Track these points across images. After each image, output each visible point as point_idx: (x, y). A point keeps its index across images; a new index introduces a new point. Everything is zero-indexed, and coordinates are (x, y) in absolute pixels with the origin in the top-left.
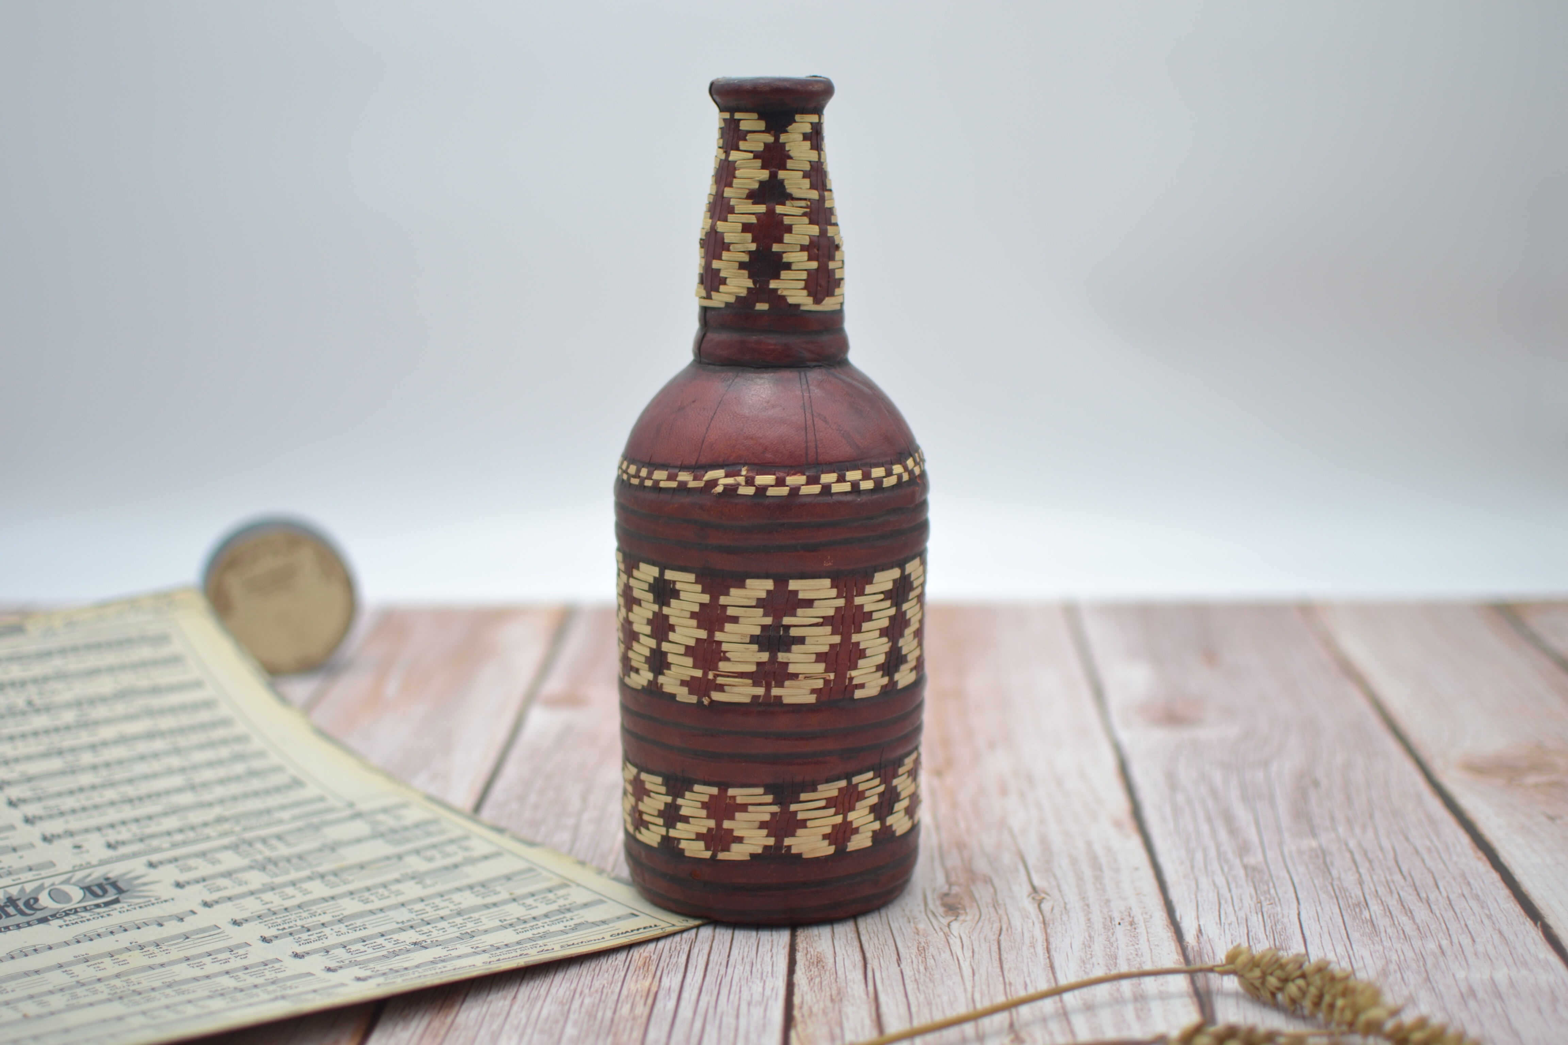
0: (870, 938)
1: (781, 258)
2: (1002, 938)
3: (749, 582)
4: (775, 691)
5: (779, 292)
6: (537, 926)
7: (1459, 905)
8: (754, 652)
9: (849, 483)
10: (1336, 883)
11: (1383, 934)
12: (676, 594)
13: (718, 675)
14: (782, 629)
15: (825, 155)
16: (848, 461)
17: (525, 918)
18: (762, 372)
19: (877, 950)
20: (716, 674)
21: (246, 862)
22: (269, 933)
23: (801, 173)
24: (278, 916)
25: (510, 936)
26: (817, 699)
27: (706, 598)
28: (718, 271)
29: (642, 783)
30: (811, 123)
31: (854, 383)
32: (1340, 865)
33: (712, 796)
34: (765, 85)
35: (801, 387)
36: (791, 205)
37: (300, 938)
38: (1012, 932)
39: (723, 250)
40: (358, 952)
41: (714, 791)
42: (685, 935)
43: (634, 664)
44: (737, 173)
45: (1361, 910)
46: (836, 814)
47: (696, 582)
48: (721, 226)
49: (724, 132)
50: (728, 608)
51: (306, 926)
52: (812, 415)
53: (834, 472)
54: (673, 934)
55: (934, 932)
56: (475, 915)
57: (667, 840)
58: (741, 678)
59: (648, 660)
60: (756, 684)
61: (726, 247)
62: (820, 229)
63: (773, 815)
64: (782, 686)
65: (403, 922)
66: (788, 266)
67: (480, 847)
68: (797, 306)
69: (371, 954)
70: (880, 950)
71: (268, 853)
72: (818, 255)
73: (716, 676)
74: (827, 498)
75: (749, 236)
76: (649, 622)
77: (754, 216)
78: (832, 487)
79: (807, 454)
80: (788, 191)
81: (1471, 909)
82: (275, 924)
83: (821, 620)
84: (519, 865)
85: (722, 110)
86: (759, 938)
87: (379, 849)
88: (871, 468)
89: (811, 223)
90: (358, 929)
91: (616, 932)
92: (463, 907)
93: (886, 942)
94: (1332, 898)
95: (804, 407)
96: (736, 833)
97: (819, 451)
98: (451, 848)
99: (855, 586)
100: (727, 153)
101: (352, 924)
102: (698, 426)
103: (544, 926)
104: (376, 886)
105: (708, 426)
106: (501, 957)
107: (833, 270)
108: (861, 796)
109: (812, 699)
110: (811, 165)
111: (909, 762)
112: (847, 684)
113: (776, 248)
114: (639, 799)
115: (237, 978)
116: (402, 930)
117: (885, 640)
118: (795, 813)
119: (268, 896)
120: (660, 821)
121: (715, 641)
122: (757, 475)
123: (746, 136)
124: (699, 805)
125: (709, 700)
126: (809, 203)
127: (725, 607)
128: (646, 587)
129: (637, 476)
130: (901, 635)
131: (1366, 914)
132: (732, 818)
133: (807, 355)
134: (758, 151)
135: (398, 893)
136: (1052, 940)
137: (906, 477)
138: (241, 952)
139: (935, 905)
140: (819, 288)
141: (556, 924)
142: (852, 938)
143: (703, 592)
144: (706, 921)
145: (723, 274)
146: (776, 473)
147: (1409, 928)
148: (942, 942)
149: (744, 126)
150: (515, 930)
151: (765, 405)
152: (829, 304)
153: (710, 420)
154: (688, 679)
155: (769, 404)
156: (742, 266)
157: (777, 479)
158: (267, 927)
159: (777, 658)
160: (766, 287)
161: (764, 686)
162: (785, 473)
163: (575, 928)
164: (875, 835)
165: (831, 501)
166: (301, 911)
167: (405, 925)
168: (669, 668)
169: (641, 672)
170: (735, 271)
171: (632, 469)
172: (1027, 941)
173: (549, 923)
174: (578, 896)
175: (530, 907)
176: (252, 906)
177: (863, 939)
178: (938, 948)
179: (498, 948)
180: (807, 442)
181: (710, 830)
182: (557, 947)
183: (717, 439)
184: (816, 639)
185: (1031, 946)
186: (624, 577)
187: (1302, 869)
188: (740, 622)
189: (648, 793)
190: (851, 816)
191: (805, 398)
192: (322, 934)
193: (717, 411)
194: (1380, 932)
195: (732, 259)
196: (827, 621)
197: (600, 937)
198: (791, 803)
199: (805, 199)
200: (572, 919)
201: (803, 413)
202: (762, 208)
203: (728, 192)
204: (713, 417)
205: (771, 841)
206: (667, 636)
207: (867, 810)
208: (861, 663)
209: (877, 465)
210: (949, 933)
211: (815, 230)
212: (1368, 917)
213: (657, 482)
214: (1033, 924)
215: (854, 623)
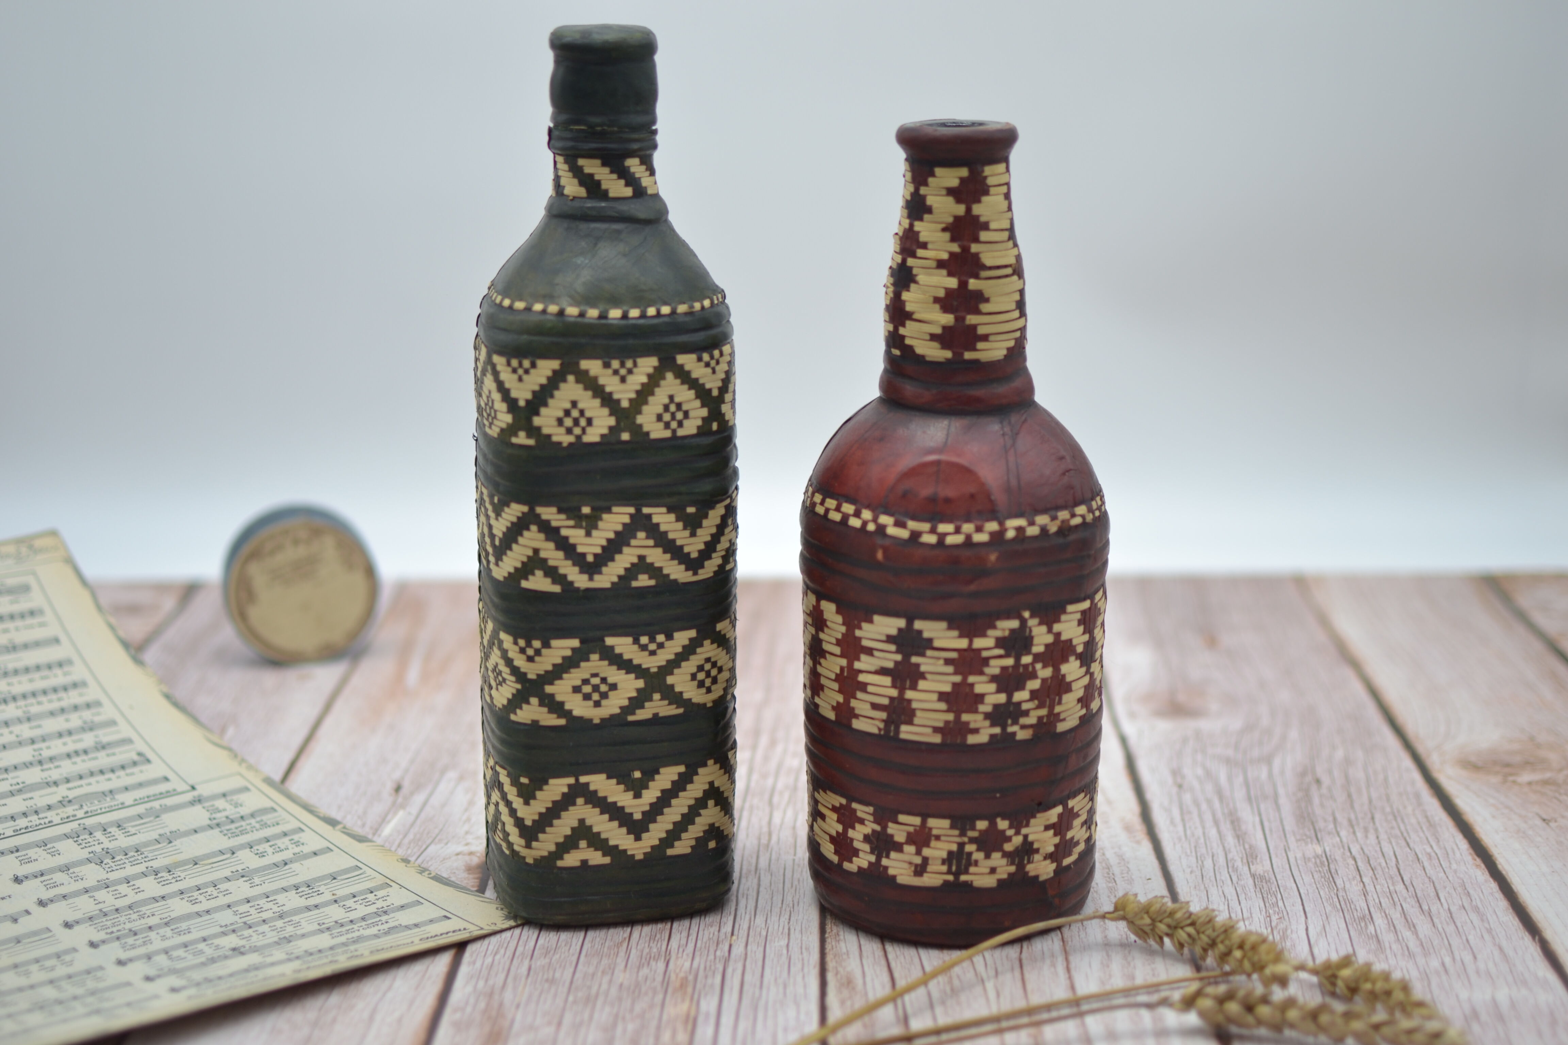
7: (1461, 918)
10: (1341, 894)
11: (1388, 951)
17: (343, 921)
21: (84, 854)
22: (97, 937)
24: (108, 918)
25: (324, 941)
32: (1345, 872)
37: (126, 943)
38: (1032, 950)
40: (180, 958)
45: (1366, 924)
51: (133, 929)
56: (296, 918)
65: (226, 926)
67: (312, 842)
69: (192, 960)
70: (907, 969)
71: (107, 844)
81: (1472, 922)
82: (104, 927)
84: (348, 863)
87: (215, 841)
90: (182, 933)
91: (425, 936)
92: (285, 909)
94: (1338, 911)
98: (284, 842)
101: (178, 928)
104: (206, 885)
106: (312, 964)
115: (59, 988)
116: (224, 934)
119: (102, 895)
131: (1371, 928)
135: (227, 893)
138: (68, 958)
147: (1413, 944)
150: (331, 935)
158: (96, 930)
163: (388, 932)
166: (131, 912)
167: (228, 928)
173: (365, 927)
174: (396, 897)
175: (349, 909)
176: (85, 905)
179: (311, 954)
182: (366, 953)
187: (1308, 879)
192: (148, 939)
194: (1385, 949)
197: (409, 941)
212: (1373, 932)
214: (1053, 941)
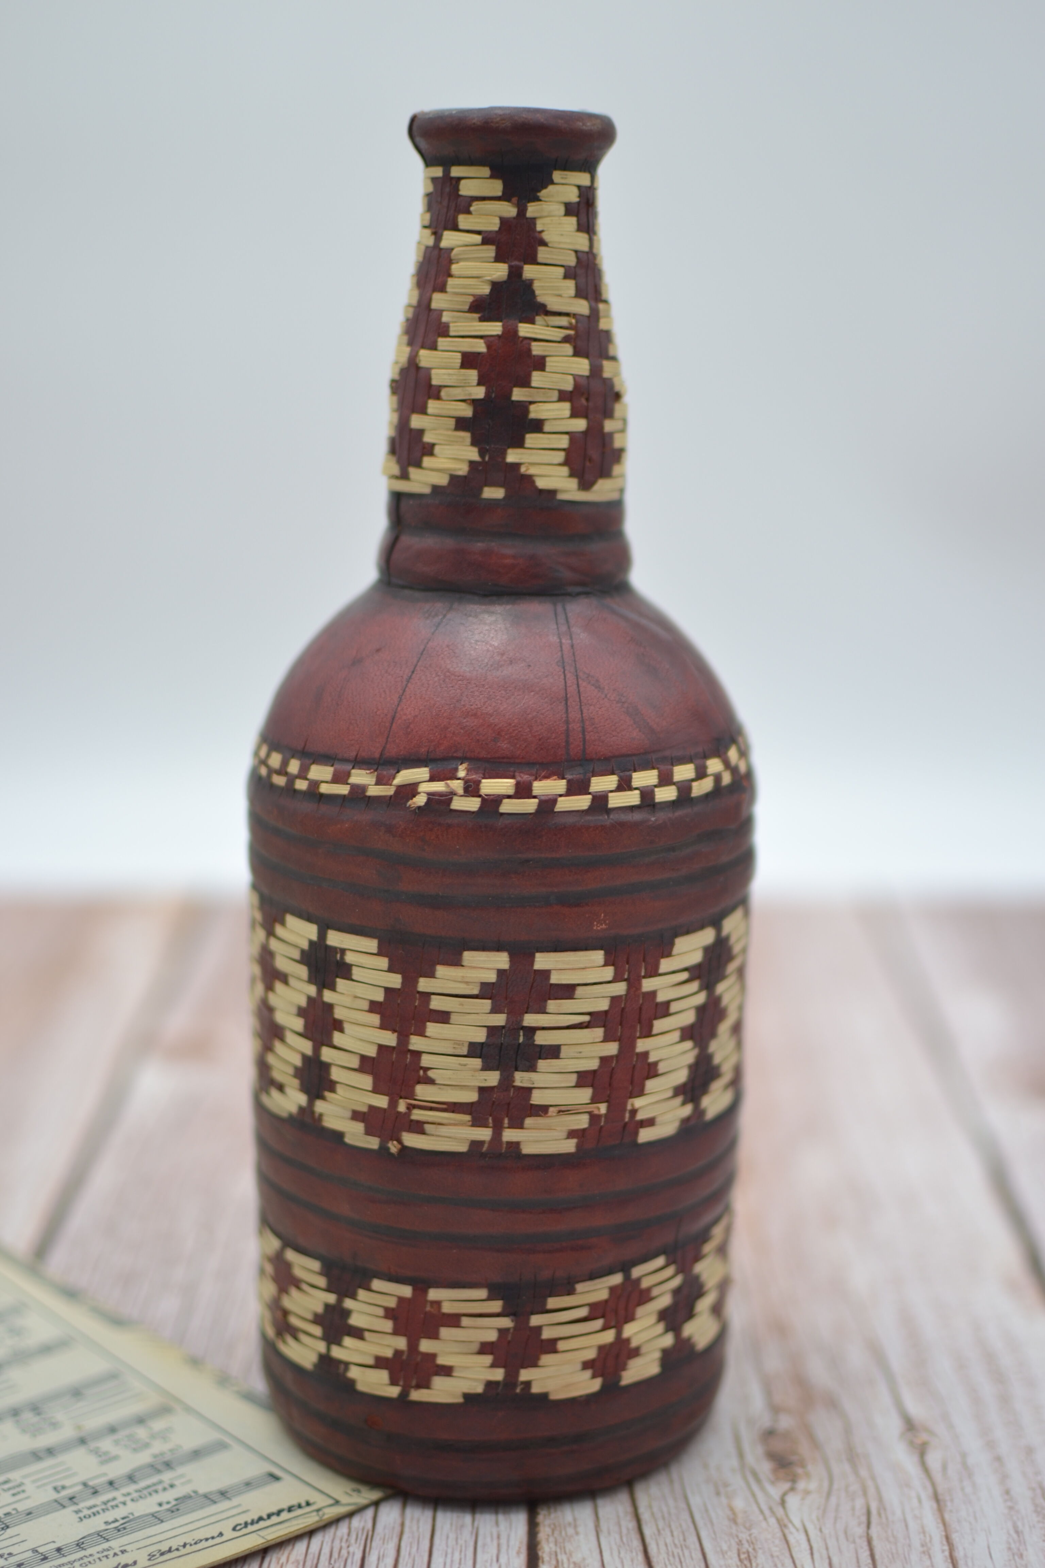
0: (659, 1531)
1: (527, 412)
2: (874, 1531)
3: (468, 956)
4: (509, 1135)
5: (523, 470)
6: (113, 1503)
8: (475, 1070)
9: (637, 792)
12: (345, 971)
13: (415, 1107)
14: (521, 1033)
15: (599, 241)
16: (634, 755)
17: (95, 1481)
18: (492, 603)
19: (671, 1558)
20: (411, 1104)
23: (561, 271)
25: (66, 1526)
26: (578, 1146)
27: (395, 981)
28: (421, 432)
29: (288, 1266)
30: (579, 187)
31: (644, 622)
33: (401, 1300)
34: (503, 118)
35: (558, 628)
36: (544, 323)
38: (887, 1518)
39: (429, 398)
41: (406, 1291)
42: (356, 1522)
43: (277, 1075)
44: (455, 268)
46: (605, 1328)
47: (380, 954)
48: (426, 357)
49: (432, 201)
50: (433, 997)
52: (577, 676)
53: (613, 773)
54: (336, 1521)
55: (761, 1518)
56: (15, 1475)
57: (325, 1360)
58: (453, 1112)
59: (299, 1073)
60: (477, 1123)
61: (435, 393)
62: (591, 365)
63: (502, 1332)
64: (520, 1126)
66: (537, 426)
67: (37, 1328)
68: (552, 493)
70: (677, 1559)
72: (587, 408)
73: (410, 1107)
74: (601, 818)
75: (473, 375)
76: (301, 1012)
77: (481, 341)
78: (610, 799)
79: (567, 742)
80: (540, 299)
83: (586, 1018)
85: (429, 161)
86: (478, 1529)
88: (673, 765)
89: (577, 354)
91: (239, 1519)
93: (685, 1540)
95: (563, 662)
96: (441, 1361)
97: (587, 737)
99: (644, 961)
100: (438, 236)
102: (384, 691)
103: (124, 1503)
105: (401, 692)
107: (611, 435)
108: (645, 1297)
109: (569, 1146)
110: (578, 258)
111: (718, 1232)
112: (627, 1119)
113: (518, 394)
114: (283, 1289)
117: (688, 1044)
118: (539, 1329)
120: (317, 1331)
121: (410, 1051)
122: (484, 778)
123: (470, 205)
124: (381, 1312)
125: (399, 1146)
126: (573, 321)
127: (427, 995)
128: (297, 955)
129: (282, 771)
130: (713, 1034)
132: (435, 1336)
133: (567, 575)
134: (491, 232)
136: (955, 1537)
137: (727, 779)
139: (755, 1455)
140: (588, 464)
141: (146, 1497)
142: (628, 1529)
143: (391, 970)
144: (389, 1492)
145: (428, 438)
146: (517, 774)
148: (777, 1542)
149: (467, 189)
150: (77, 1512)
151: (498, 658)
152: (602, 491)
153: (405, 683)
154: (365, 1109)
155: (504, 657)
156: (461, 424)
157: (518, 785)
159: (514, 1081)
160: (500, 460)
161: (491, 1125)
162: (531, 775)
163: (177, 1507)
164: (667, 1355)
165: (608, 823)
168: (332, 1090)
169: (288, 1090)
170: (450, 433)
171: (276, 760)
172: (916, 1541)
173: (135, 1495)
174: (184, 1432)
175: (106, 1457)
177: (648, 1531)
178: (772, 1556)
180: (567, 722)
181: (398, 1353)
182: (142, 1558)
183: (416, 716)
184: (579, 1049)
185: (924, 1552)
186: (261, 934)
188: (452, 1021)
189: (297, 1283)
190: (629, 1330)
191: (564, 647)
193: (418, 668)
195: (445, 413)
196: (596, 1019)
198: (533, 1313)
199: (567, 314)
200: (172, 1486)
201: (561, 673)
202: (495, 328)
203: (438, 301)
204: (410, 677)
205: (498, 1375)
206: (330, 1037)
207: (653, 1319)
208: (650, 1085)
209: (682, 761)
210: (786, 1521)
211: (582, 366)
213: (315, 784)
214: (920, 1501)
215: (640, 1022)
